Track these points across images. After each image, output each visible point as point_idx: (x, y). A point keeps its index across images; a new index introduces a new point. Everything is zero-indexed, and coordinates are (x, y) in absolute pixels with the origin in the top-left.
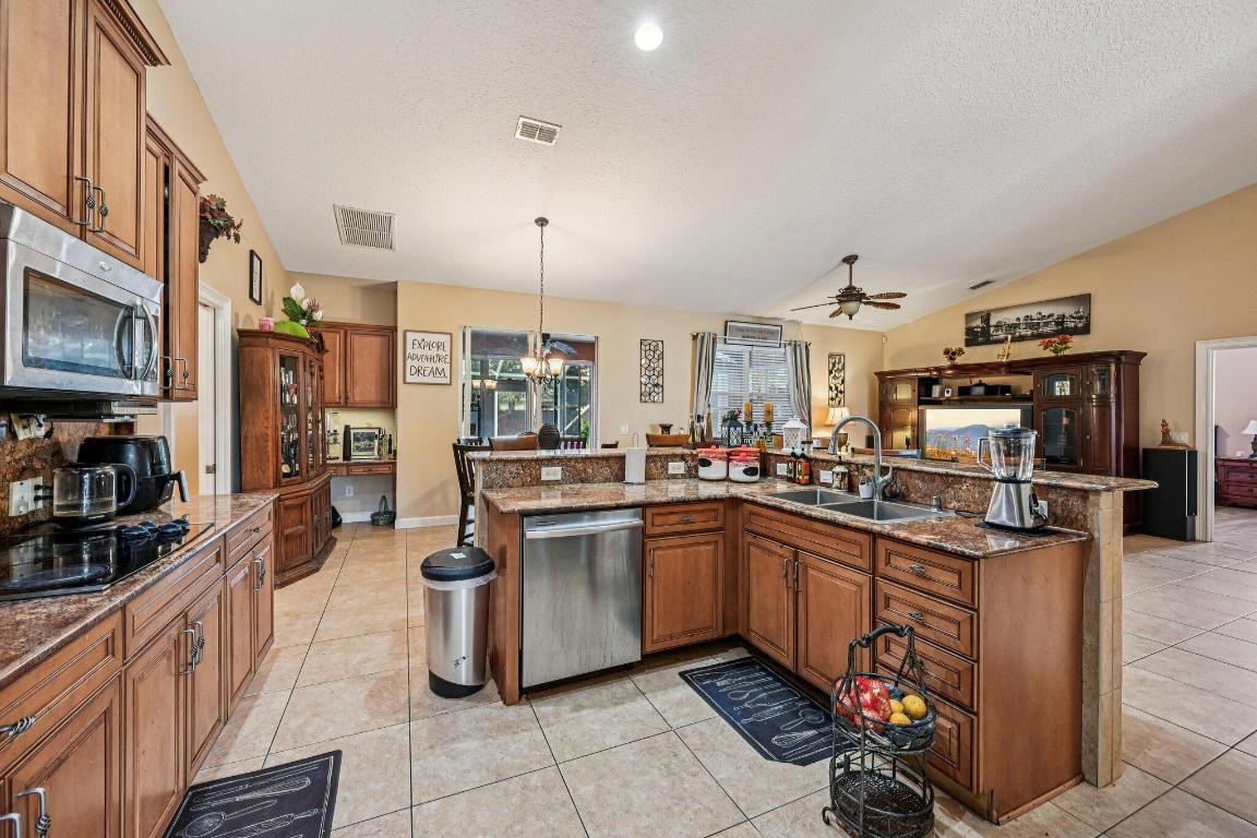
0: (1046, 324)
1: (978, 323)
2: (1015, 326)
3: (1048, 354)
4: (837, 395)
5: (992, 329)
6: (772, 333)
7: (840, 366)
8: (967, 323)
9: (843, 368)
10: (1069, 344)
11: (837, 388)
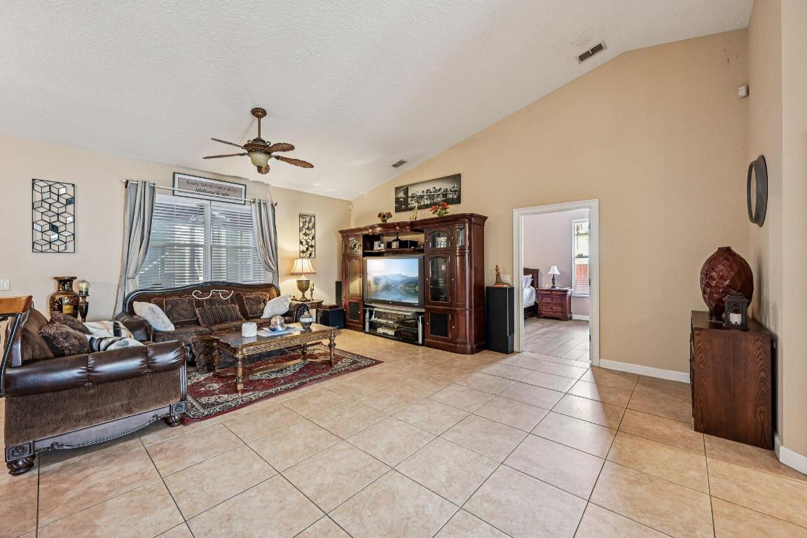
0: (438, 196)
1: (401, 195)
2: (422, 197)
3: (436, 216)
4: (307, 249)
5: (409, 199)
6: (235, 190)
7: (311, 225)
8: (396, 194)
9: (314, 226)
10: (448, 210)
11: (307, 243)
